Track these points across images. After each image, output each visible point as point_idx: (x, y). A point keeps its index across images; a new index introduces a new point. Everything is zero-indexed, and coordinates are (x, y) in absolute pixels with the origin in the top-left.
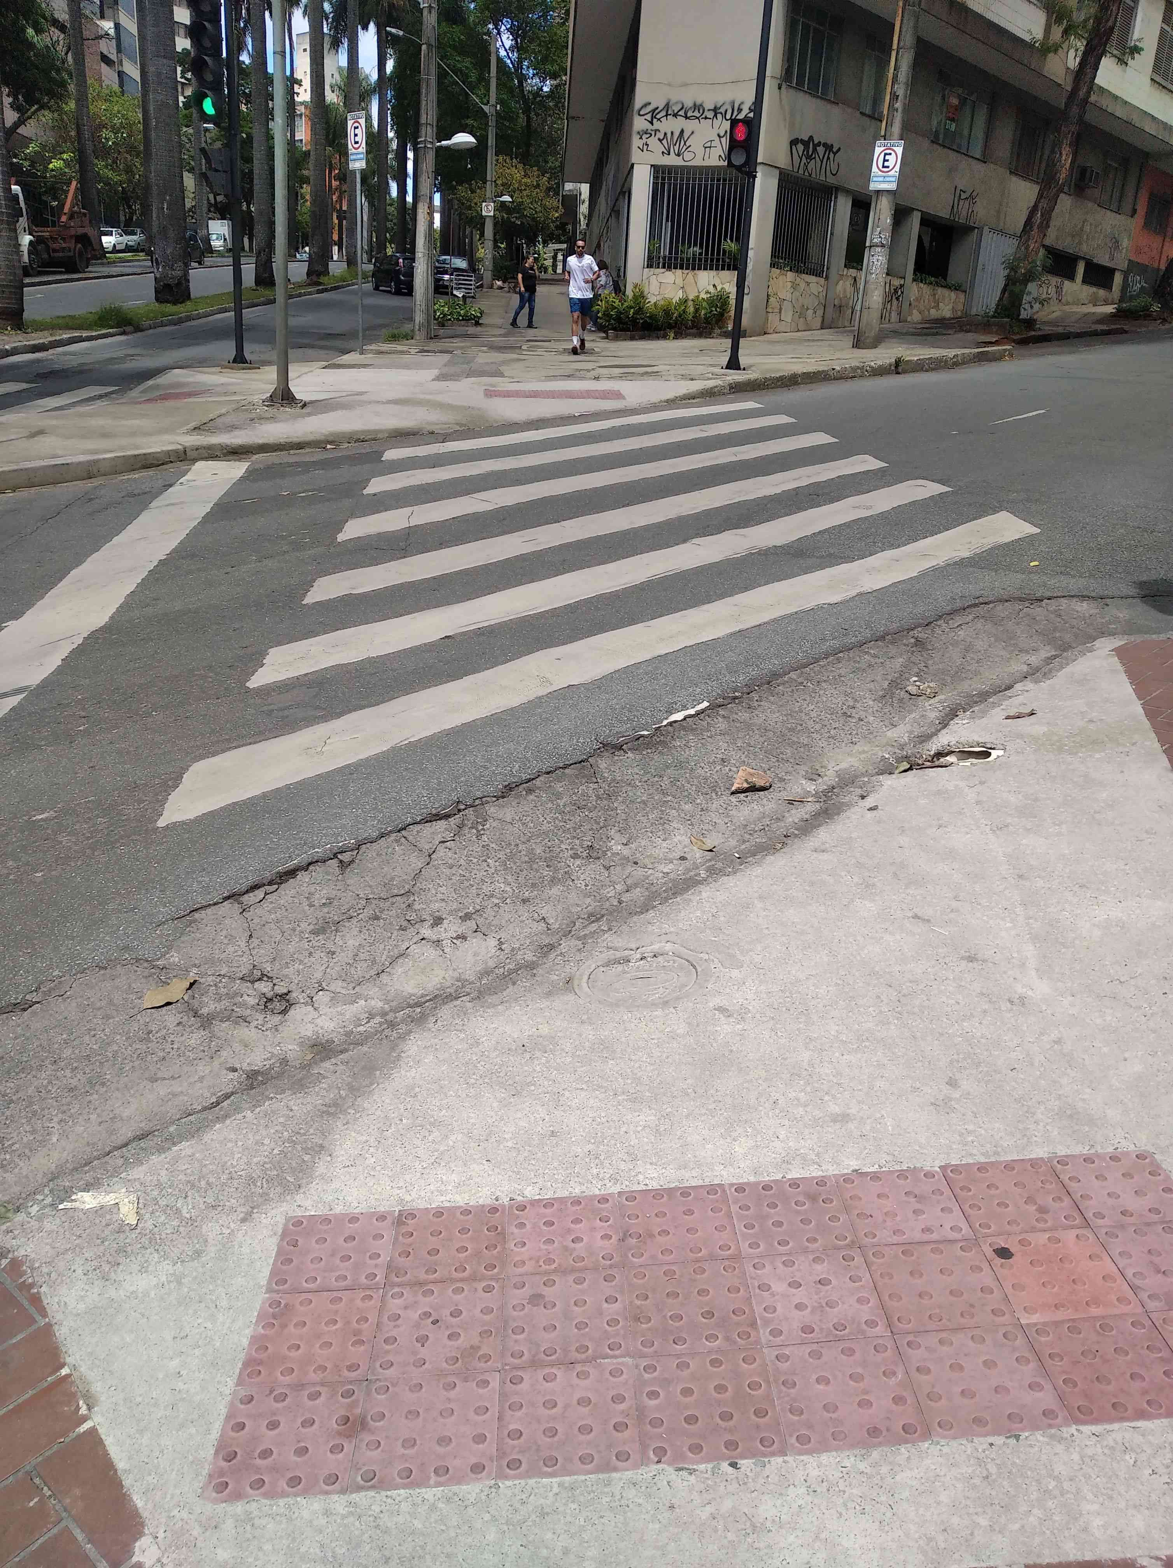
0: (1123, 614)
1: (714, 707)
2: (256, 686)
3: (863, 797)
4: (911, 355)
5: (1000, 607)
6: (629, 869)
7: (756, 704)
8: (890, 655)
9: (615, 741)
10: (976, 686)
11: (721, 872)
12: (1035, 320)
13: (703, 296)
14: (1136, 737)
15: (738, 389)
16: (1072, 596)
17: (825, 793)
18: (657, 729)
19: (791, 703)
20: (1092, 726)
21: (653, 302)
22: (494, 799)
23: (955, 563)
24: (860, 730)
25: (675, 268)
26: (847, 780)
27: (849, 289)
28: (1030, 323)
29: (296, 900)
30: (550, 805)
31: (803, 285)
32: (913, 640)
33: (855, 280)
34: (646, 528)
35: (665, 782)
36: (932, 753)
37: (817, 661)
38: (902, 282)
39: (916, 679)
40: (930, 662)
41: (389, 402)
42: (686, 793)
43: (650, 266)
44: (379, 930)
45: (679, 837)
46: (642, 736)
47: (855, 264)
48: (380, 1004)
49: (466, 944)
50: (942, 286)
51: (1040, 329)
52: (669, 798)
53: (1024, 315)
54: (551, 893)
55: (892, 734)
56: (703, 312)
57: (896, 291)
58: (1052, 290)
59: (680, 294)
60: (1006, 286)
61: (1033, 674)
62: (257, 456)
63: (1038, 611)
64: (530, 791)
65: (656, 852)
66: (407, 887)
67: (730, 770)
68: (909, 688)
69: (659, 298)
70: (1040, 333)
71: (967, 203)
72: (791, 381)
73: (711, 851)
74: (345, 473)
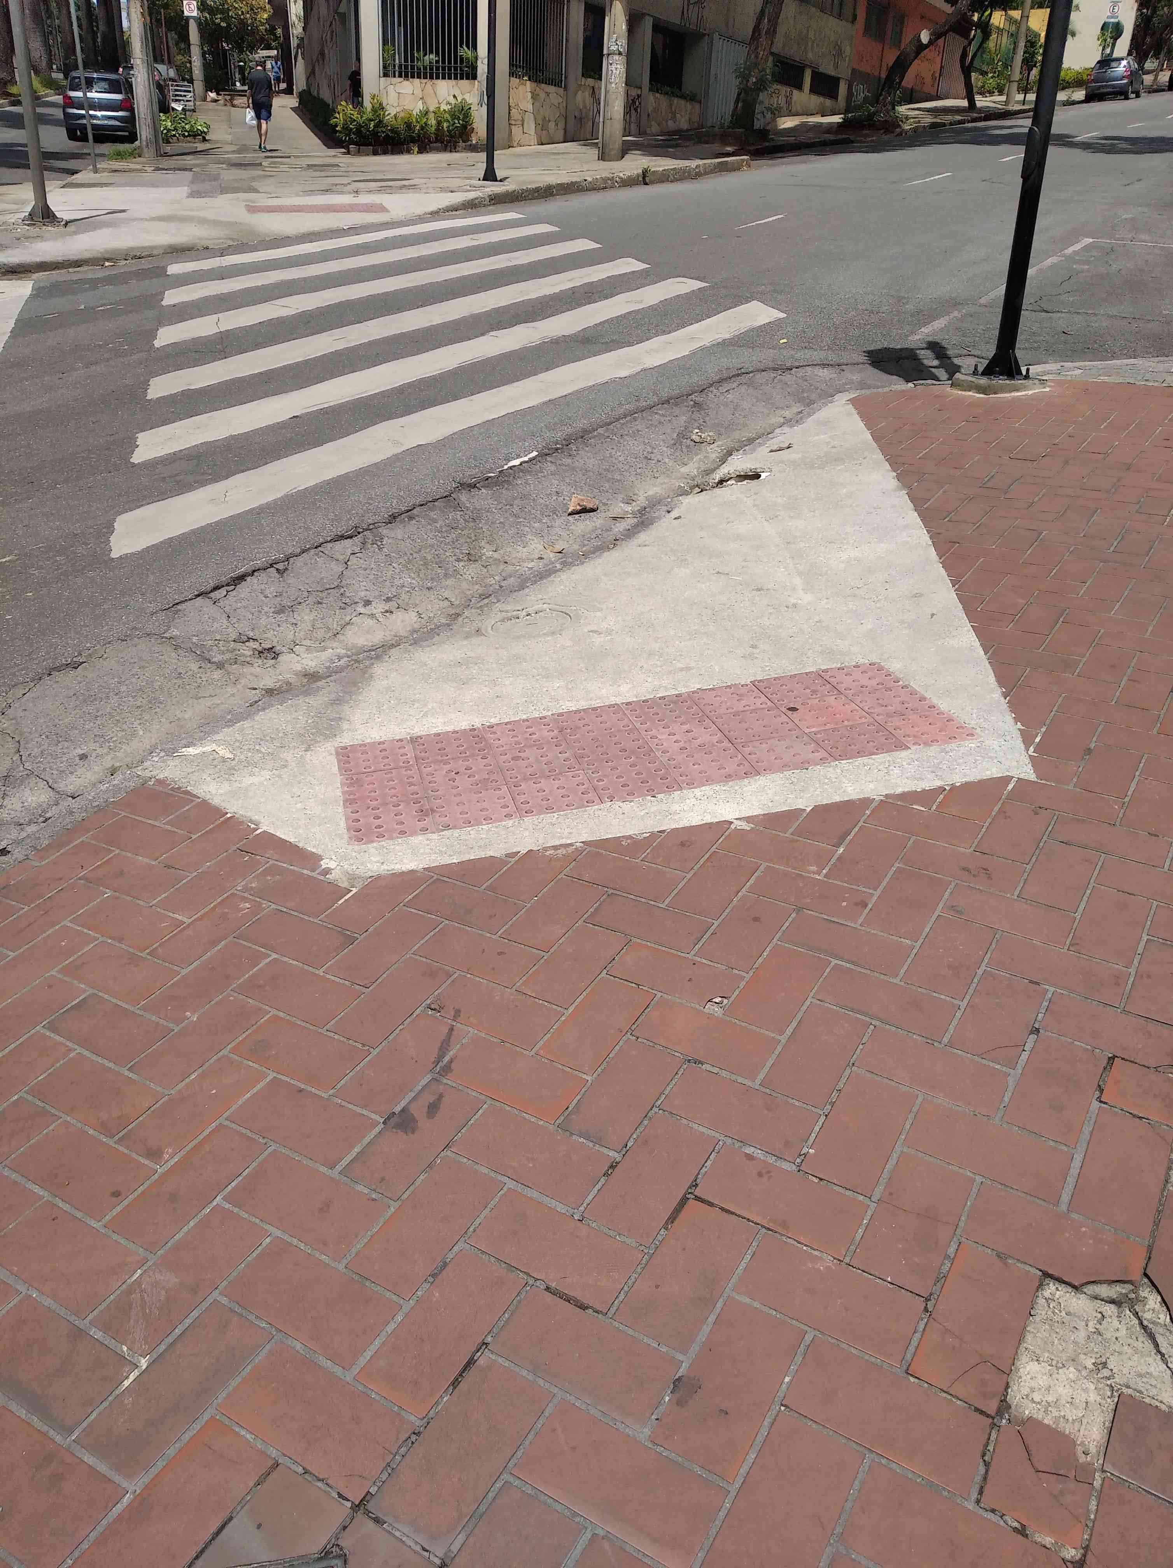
0: (856, 377)
1: (543, 455)
2: (140, 461)
3: (669, 512)
4: (655, 166)
5: (758, 376)
6: (502, 566)
7: (575, 453)
8: (675, 415)
9: (469, 481)
10: (745, 434)
11: (572, 564)
12: (769, 131)
13: (444, 107)
14: (866, 454)
15: (498, 200)
16: (816, 365)
17: (640, 512)
18: (500, 472)
19: (602, 451)
20: (834, 450)
21: (392, 115)
22: (384, 524)
23: (719, 344)
24: (659, 468)
25: (413, 77)
26: (654, 503)
27: (589, 100)
28: (763, 134)
29: (253, 594)
30: (429, 527)
31: (542, 95)
32: (692, 403)
33: (593, 90)
34: (444, 325)
35: (516, 509)
36: (716, 481)
37: (618, 420)
38: (639, 93)
39: (698, 431)
40: (707, 419)
41: (153, 219)
42: (533, 516)
43: (386, 75)
44: (323, 610)
45: (535, 545)
46: (490, 477)
47: (592, 74)
48: (345, 651)
49: (394, 616)
50: (677, 96)
51: (773, 139)
52: (521, 520)
53: (757, 125)
54: (447, 583)
55: (684, 470)
56: (445, 125)
57: (634, 102)
58: (782, 101)
59: (420, 106)
60: (739, 94)
61: (788, 422)
62: (37, 275)
63: (788, 377)
64: (411, 518)
65: (519, 555)
66: (336, 584)
67: (564, 499)
68: (694, 437)
69: (398, 109)
70: (772, 144)
71: (696, 8)
72: (546, 193)
73: (560, 552)
74: (135, 288)
